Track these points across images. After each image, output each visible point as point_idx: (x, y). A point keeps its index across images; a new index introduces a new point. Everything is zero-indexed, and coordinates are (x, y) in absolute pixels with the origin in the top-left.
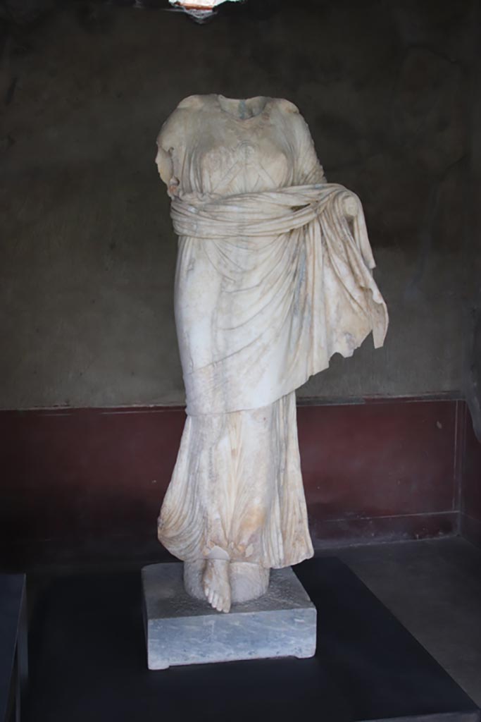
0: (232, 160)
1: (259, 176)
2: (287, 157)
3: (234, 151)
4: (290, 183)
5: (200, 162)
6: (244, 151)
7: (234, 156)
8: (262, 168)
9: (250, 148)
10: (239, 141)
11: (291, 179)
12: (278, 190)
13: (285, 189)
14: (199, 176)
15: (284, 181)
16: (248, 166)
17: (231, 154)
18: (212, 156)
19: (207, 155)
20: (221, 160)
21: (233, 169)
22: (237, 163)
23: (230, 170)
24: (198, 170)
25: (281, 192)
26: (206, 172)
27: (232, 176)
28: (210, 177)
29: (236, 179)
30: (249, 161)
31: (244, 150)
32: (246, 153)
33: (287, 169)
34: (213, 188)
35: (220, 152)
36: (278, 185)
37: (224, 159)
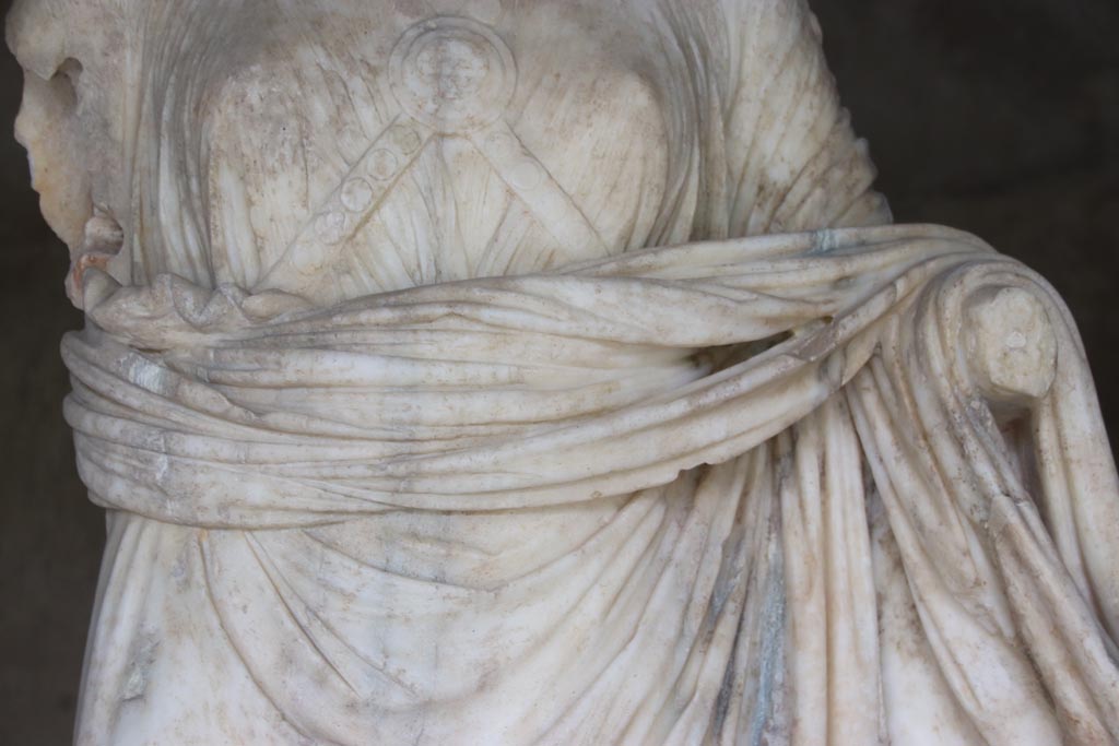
0: (367, 116)
1: (510, 193)
2: (657, 95)
3: (373, 71)
4: (682, 227)
5: (196, 127)
6: (428, 69)
7: (372, 97)
8: (527, 153)
9: (458, 50)
10: (403, 21)
11: (689, 208)
12: (611, 267)
13: (648, 259)
14: (197, 203)
15: (647, 217)
16: (451, 147)
17: (357, 84)
18: (254, 93)
19: (230, 88)
20: (302, 116)
21: (371, 161)
22: (392, 126)
23: (353, 165)
24: (192, 168)
25: (625, 276)
26: (226, 180)
27: (363, 197)
28: (250, 203)
29: (387, 213)
30: (454, 117)
31: (425, 60)
32: (437, 77)
33: (659, 155)
34: (270, 259)
35: (298, 75)
36: (611, 238)
37: (320, 109)
